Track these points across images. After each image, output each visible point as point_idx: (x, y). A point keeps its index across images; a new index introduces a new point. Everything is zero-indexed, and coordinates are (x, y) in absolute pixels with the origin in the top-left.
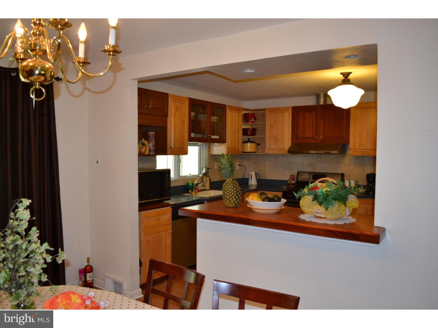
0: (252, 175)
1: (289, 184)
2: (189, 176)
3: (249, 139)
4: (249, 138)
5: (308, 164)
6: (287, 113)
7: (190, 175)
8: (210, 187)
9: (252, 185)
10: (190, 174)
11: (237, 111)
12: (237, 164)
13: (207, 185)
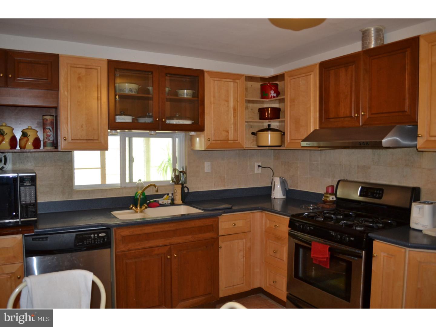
0: (275, 182)
1: (325, 202)
2: (138, 183)
3: (269, 126)
4: (269, 123)
5: (358, 167)
6: (312, 75)
7: (140, 182)
8: (182, 200)
9: (275, 198)
10: (140, 180)
11: (232, 80)
12: (256, 164)
13: (176, 197)
